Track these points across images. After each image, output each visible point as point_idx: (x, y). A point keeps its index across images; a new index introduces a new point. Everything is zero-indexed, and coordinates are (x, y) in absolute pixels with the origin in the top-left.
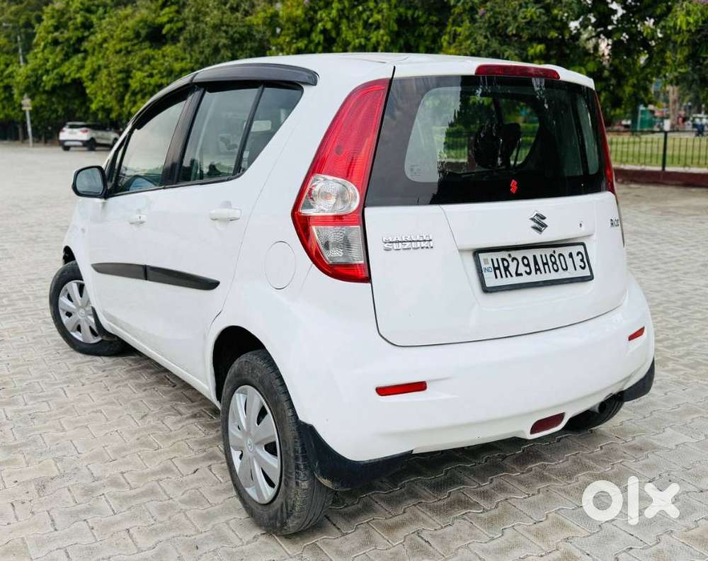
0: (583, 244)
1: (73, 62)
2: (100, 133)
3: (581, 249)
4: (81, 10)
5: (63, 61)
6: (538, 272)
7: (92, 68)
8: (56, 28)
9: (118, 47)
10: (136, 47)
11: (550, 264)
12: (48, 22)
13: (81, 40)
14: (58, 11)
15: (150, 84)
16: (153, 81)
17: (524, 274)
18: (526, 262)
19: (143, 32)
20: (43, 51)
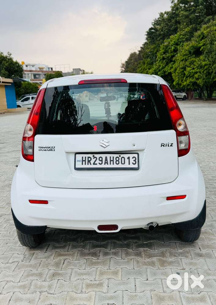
0: (138, 154)
1: (169, 66)
2: (178, 94)
3: (136, 156)
4: (174, 44)
5: (166, 66)
6: (106, 164)
7: (175, 68)
8: (164, 53)
9: (182, 58)
10: (189, 58)
11: (115, 161)
12: (162, 51)
13: (173, 56)
14: (165, 46)
15: (192, 72)
16: (193, 71)
17: (98, 164)
18: (101, 159)
19: (192, 51)
20: (159, 63)
